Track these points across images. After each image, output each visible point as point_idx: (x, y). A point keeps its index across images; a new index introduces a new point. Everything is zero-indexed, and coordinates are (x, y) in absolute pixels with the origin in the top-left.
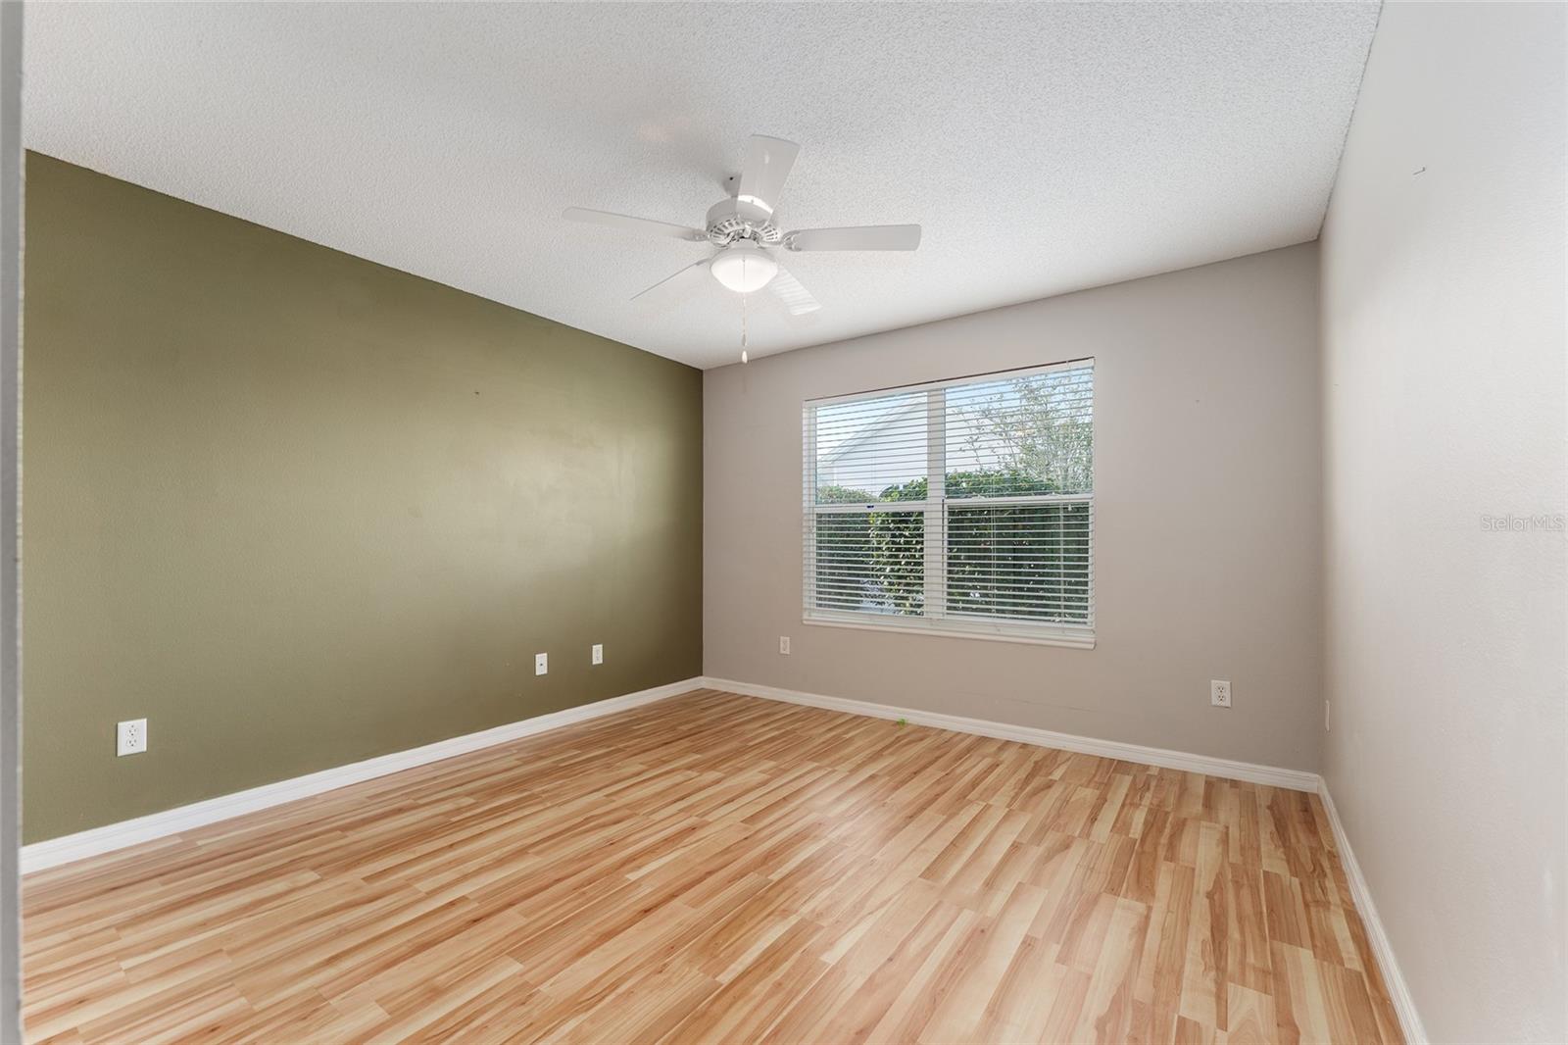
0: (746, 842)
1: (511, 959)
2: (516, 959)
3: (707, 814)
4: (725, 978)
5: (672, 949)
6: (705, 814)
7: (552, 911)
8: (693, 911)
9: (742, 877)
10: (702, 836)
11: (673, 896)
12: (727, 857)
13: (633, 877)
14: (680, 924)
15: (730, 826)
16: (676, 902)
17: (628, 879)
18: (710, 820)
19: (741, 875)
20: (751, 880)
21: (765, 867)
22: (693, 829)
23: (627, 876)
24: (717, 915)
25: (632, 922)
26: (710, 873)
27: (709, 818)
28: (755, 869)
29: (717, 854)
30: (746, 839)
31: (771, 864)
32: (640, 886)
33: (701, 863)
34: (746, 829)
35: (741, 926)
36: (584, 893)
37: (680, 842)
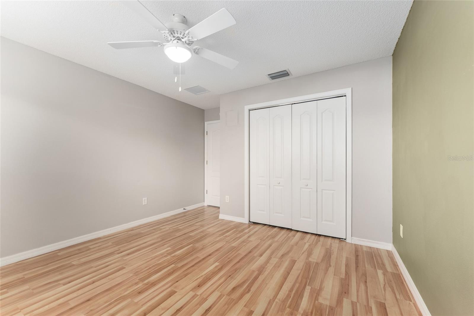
0: (177, 280)
1: (235, 246)
2: (234, 246)
3: (193, 296)
4: (191, 245)
5: (202, 249)
6: (194, 297)
7: (233, 255)
8: (198, 256)
9: (183, 265)
10: (195, 282)
11: (203, 259)
12: (186, 273)
13: (217, 264)
14: (201, 253)
15: (182, 289)
16: (203, 257)
17: (218, 263)
18: (191, 292)
19: (183, 266)
20: (180, 265)
21: (174, 269)
22: (199, 286)
23: (218, 264)
24: (192, 255)
25: (213, 253)
26: (193, 266)
27: (191, 294)
28: (178, 268)
29: (190, 274)
30: (177, 282)
31: (172, 270)
32: (214, 261)
33: (196, 269)
34: (176, 287)
35: (186, 253)
36: (229, 259)
37: (204, 278)
